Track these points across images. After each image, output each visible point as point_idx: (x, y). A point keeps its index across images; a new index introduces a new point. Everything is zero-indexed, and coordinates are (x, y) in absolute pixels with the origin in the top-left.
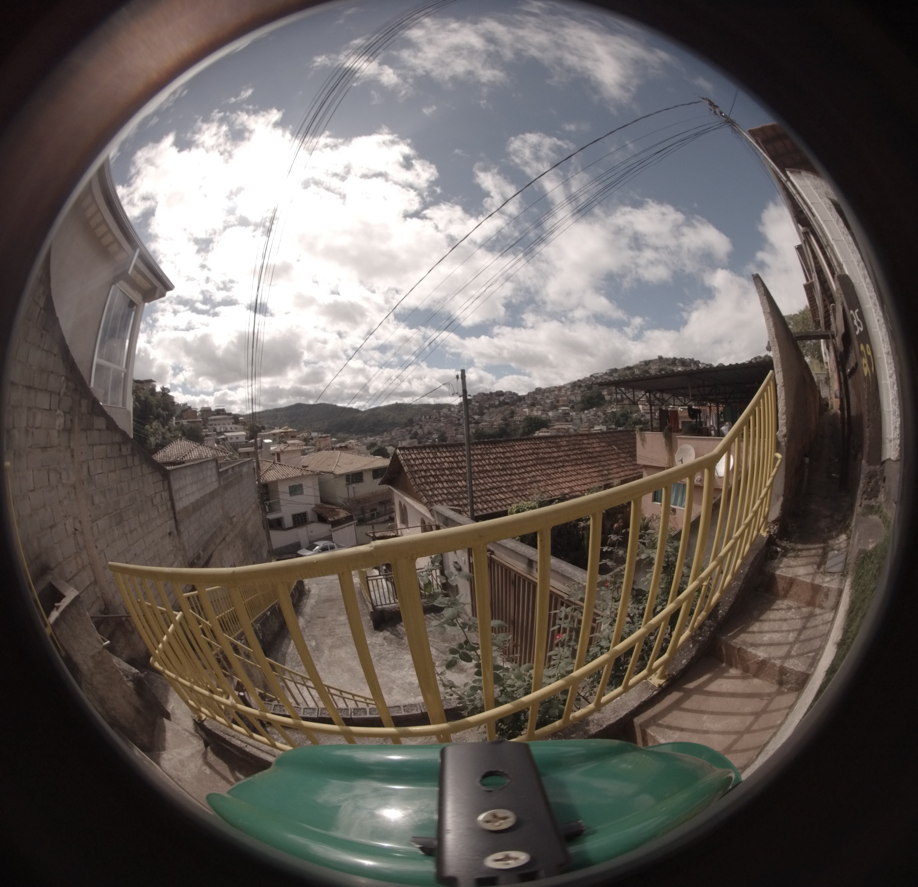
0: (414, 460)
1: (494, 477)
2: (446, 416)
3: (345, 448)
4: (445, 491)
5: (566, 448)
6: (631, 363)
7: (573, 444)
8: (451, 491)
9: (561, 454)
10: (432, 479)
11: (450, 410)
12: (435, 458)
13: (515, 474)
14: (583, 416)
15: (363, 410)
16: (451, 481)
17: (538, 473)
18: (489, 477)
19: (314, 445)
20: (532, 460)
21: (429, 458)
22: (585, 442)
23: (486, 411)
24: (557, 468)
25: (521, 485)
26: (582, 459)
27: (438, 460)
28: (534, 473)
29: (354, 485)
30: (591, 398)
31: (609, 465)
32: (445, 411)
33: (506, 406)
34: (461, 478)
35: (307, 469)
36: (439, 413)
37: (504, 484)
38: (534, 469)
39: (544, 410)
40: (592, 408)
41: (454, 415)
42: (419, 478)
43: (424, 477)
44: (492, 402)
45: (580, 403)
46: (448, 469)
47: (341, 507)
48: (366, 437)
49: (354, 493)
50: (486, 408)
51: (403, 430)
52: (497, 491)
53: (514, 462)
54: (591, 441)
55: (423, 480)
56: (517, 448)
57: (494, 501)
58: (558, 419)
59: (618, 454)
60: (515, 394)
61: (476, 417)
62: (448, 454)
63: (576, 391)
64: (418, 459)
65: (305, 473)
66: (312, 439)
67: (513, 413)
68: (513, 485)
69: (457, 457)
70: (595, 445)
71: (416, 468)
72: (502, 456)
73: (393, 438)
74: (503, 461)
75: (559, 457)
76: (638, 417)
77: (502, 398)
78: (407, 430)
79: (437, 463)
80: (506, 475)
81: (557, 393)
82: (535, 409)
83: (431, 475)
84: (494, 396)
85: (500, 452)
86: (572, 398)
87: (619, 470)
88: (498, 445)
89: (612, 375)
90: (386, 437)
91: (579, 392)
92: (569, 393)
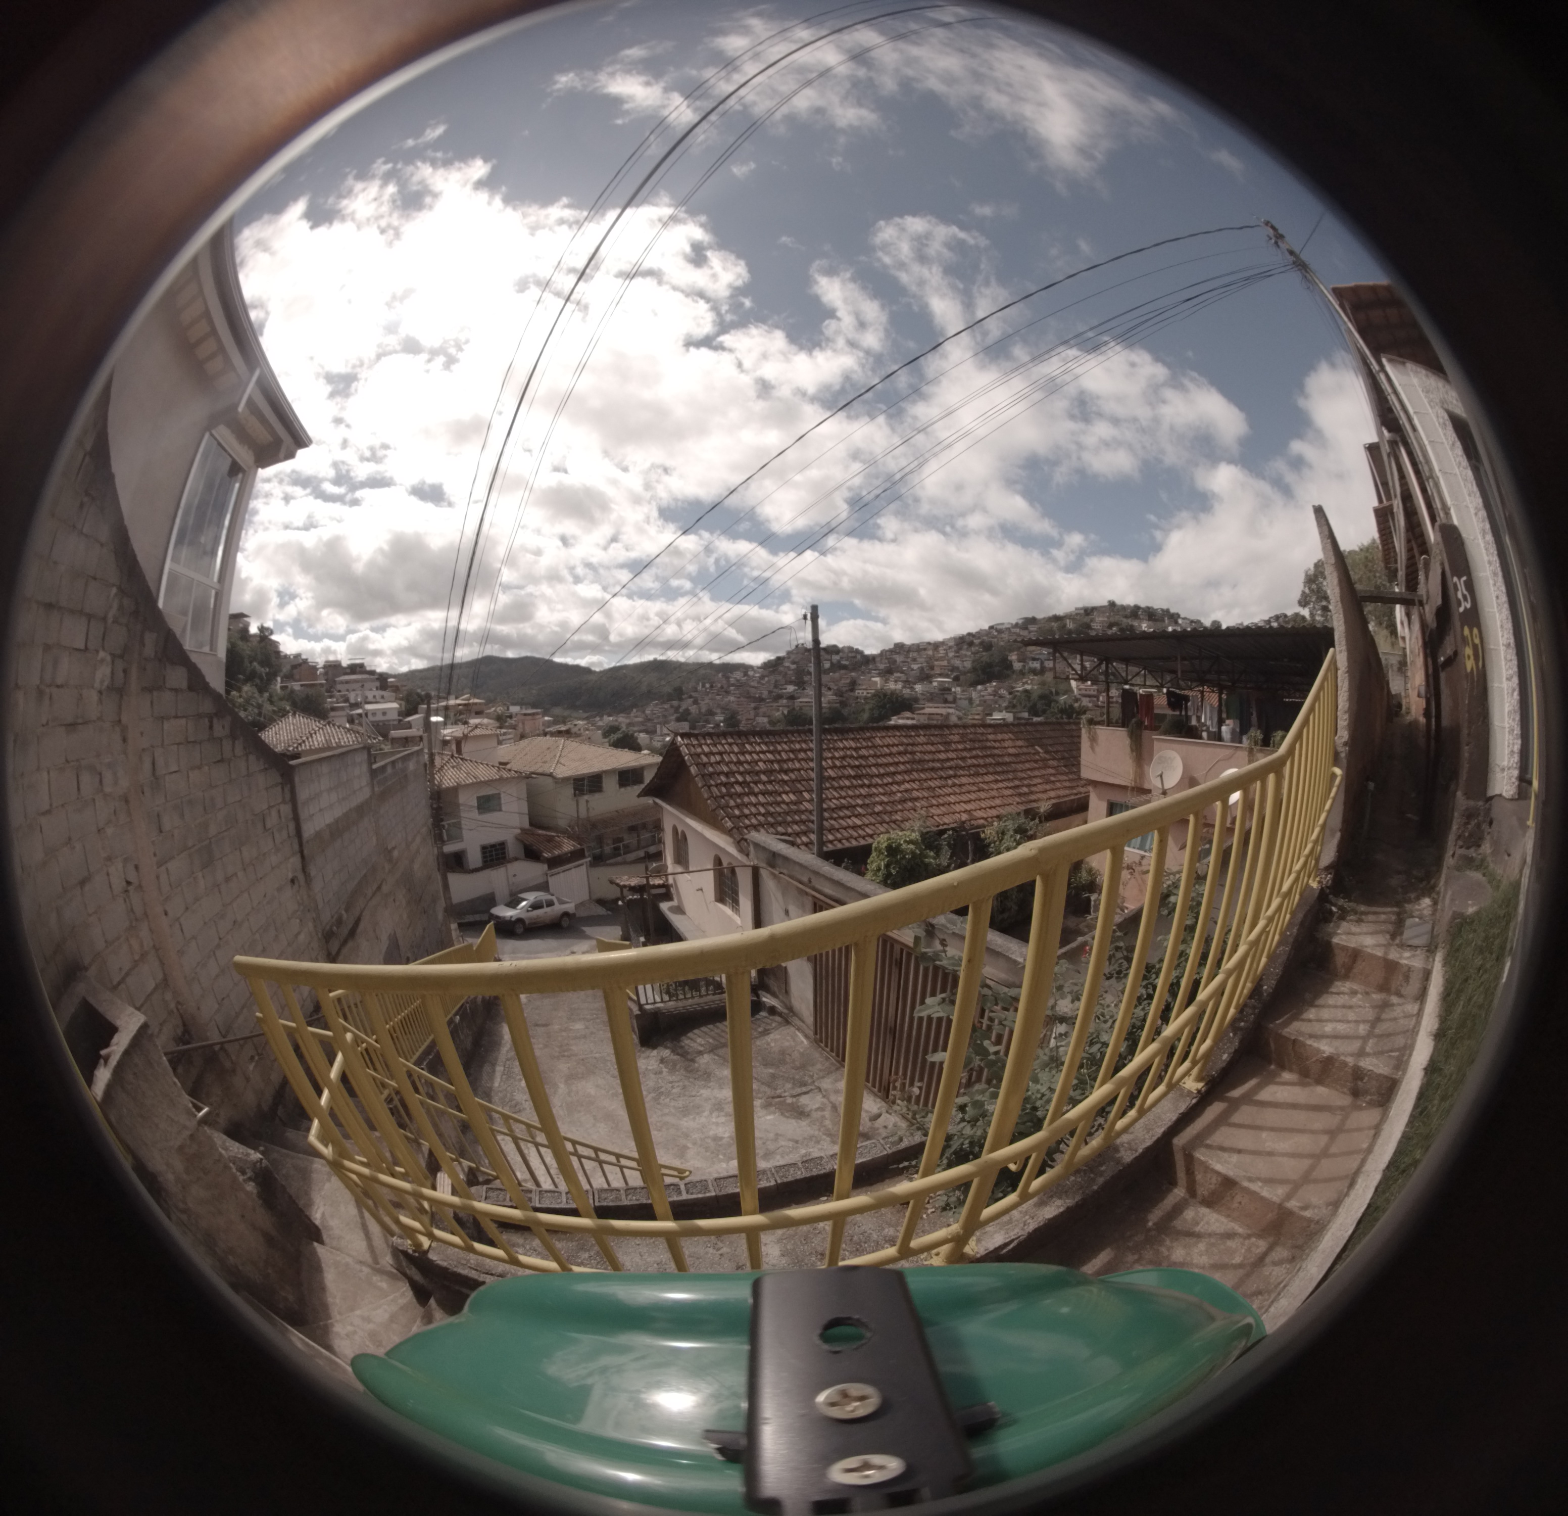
0: (706, 755)
1: (842, 788)
2: (739, 685)
3: (568, 733)
4: (762, 810)
5: (960, 747)
6: (1060, 611)
7: (971, 740)
8: (772, 809)
9: (951, 755)
10: (738, 789)
11: (746, 674)
12: (743, 753)
13: (876, 786)
14: (974, 695)
15: (598, 670)
16: (770, 793)
17: (916, 787)
18: (835, 789)
19: (514, 727)
20: (903, 763)
21: (733, 752)
22: (991, 737)
23: (806, 678)
24: (946, 778)
25: (886, 803)
26: (985, 766)
27: (748, 757)
28: (907, 786)
29: (586, 797)
30: (990, 665)
31: (1030, 778)
32: (738, 675)
33: (843, 672)
34: (787, 789)
35: (508, 767)
36: (728, 678)
37: (859, 802)
38: (907, 778)
39: (907, 683)
40: (990, 681)
41: (754, 684)
42: (717, 785)
43: (725, 785)
45: (969, 672)
46: (764, 773)
47: (564, 832)
48: (602, 716)
49: (588, 809)
50: (808, 674)
51: (666, 706)
52: (848, 813)
53: (874, 765)
54: (1000, 737)
55: (724, 790)
56: (878, 741)
57: (845, 828)
58: (931, 698)
59: (1044, 760)
60: (858, 652)
61: (791, 688)
62: (764, 748)
63: (963, 652)
64: (714, 754)
65: (505, 775)
66: (511, 717)
67: (853, 685)
68: (875, 804)
69: (779, 753)
70: (1006, 744)
71: (711, 769)
72: (854, 754)
73: (648, 720)
74: (857, 763)
75: (948, 760)
76: (1069, 702)
77: (835, 658)
78: (672, 707)
79: (747, 762)
80: (862, 786)
81: (930, 653)
82: (892, 678)
83: (737, 782)
85: (851, 748)
86: (957, 663)
87: (1048, 787)
88: (846, 736)
89: (1027, 628)
90: (636, 716)
91: (969, 653)
92: (951, 654)
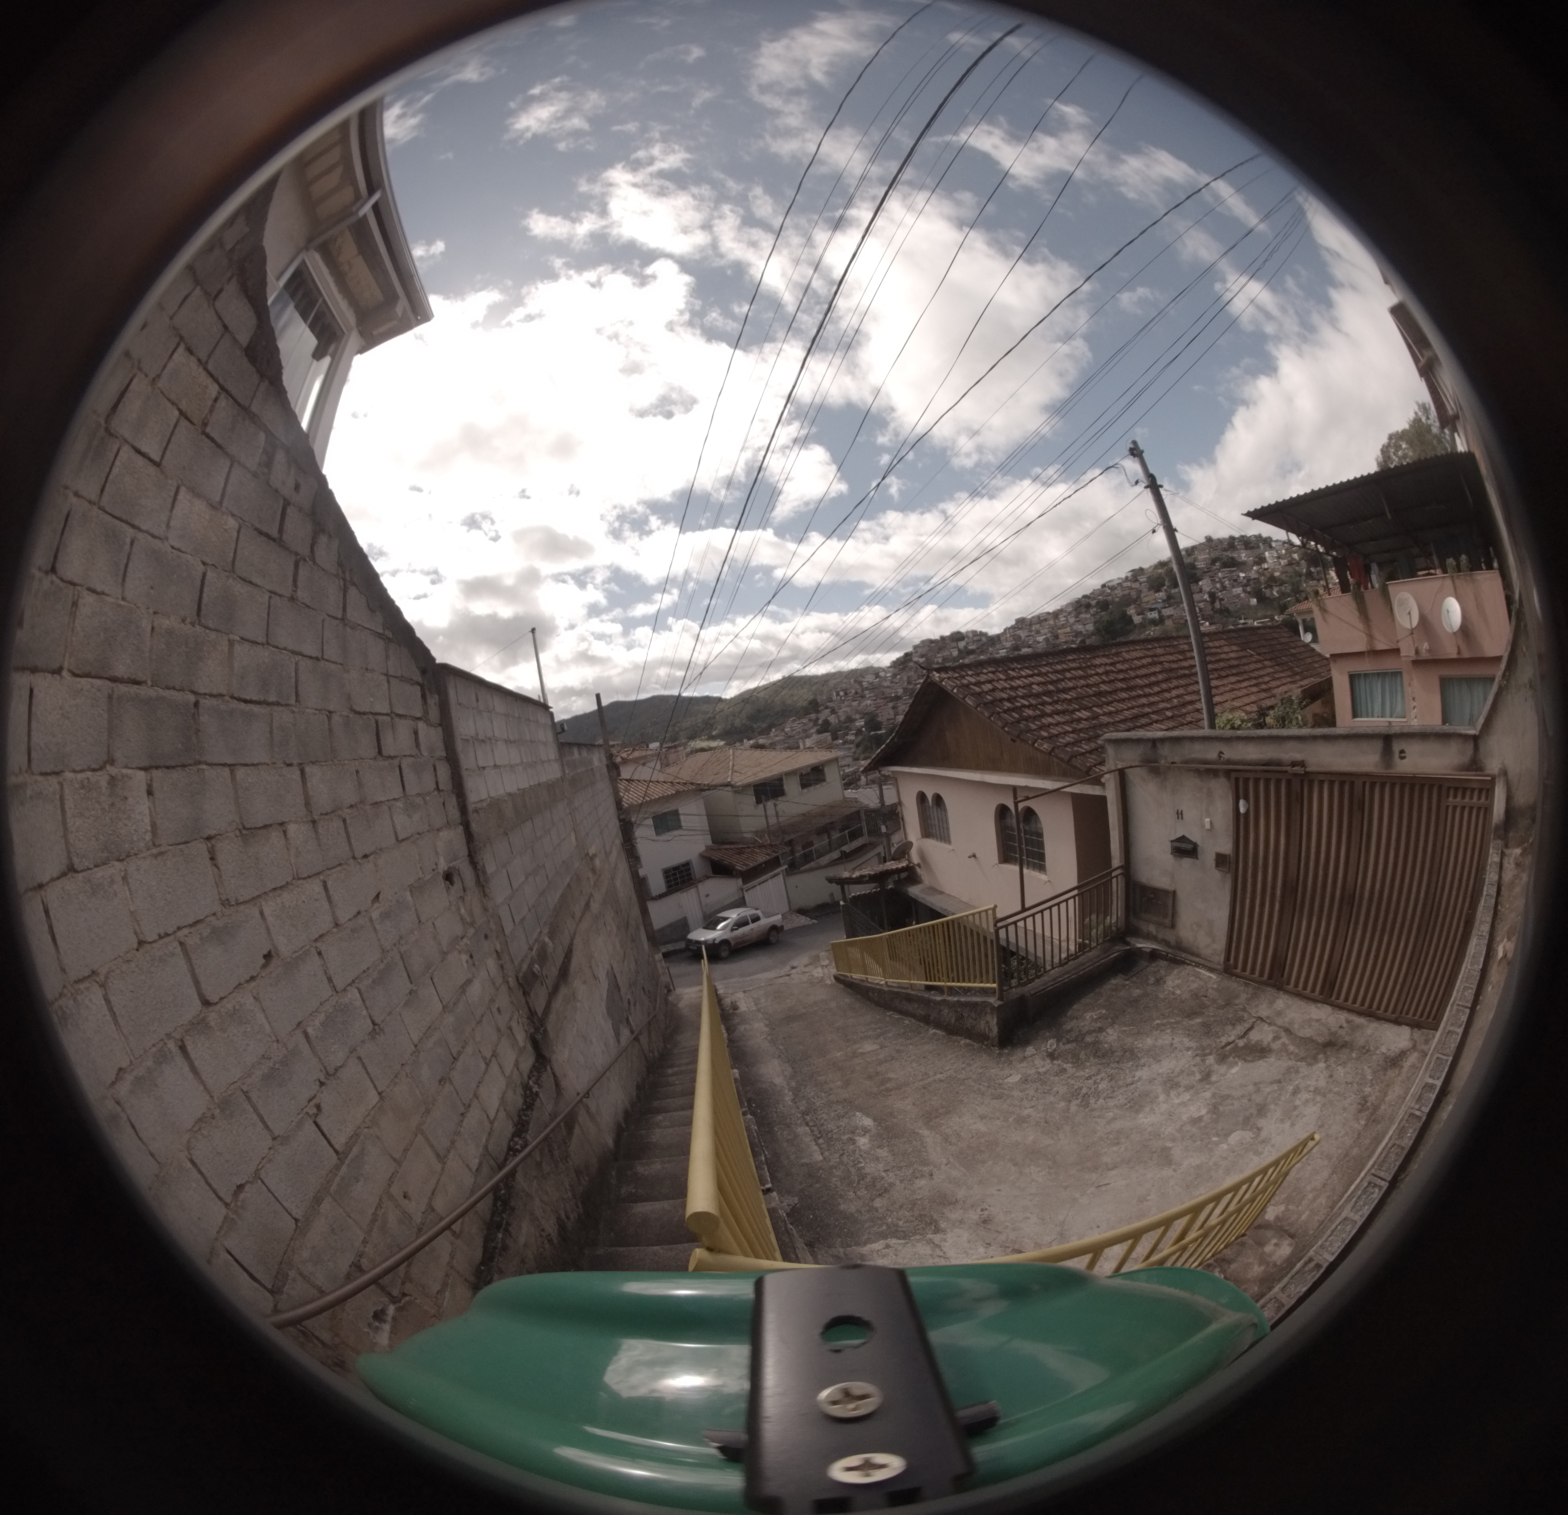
2: (872, 688)
4: (1068, 729)
8: (1076, 727)
11: (877, 677)
12: (1011, 679)
13: (1150, 695)
16: (1063, 712)
17: (1183, 692)
21: (1001, 679)
27: (1019, 682)
30: (1111, 623)
32: (869, 679)
36: (860, 684)
43: (1013, 710)
44: (945, 652)
46: (1044, 694)
47: (755, 844)
49: (776, 816)
55: (1016, 716)
60: (982, 634)
63: (1082, 616)
64: (983, 683)
68: (1162, 710)
71: (989, 698)
77: (961, 645)
78: (810, 720)
79: (1021, 687)
81: (1052, 622)
83: (1024, 706)
84: (948, 641)
89: (1137, 581)
91: (1088, 616)
92: (1072, 620)
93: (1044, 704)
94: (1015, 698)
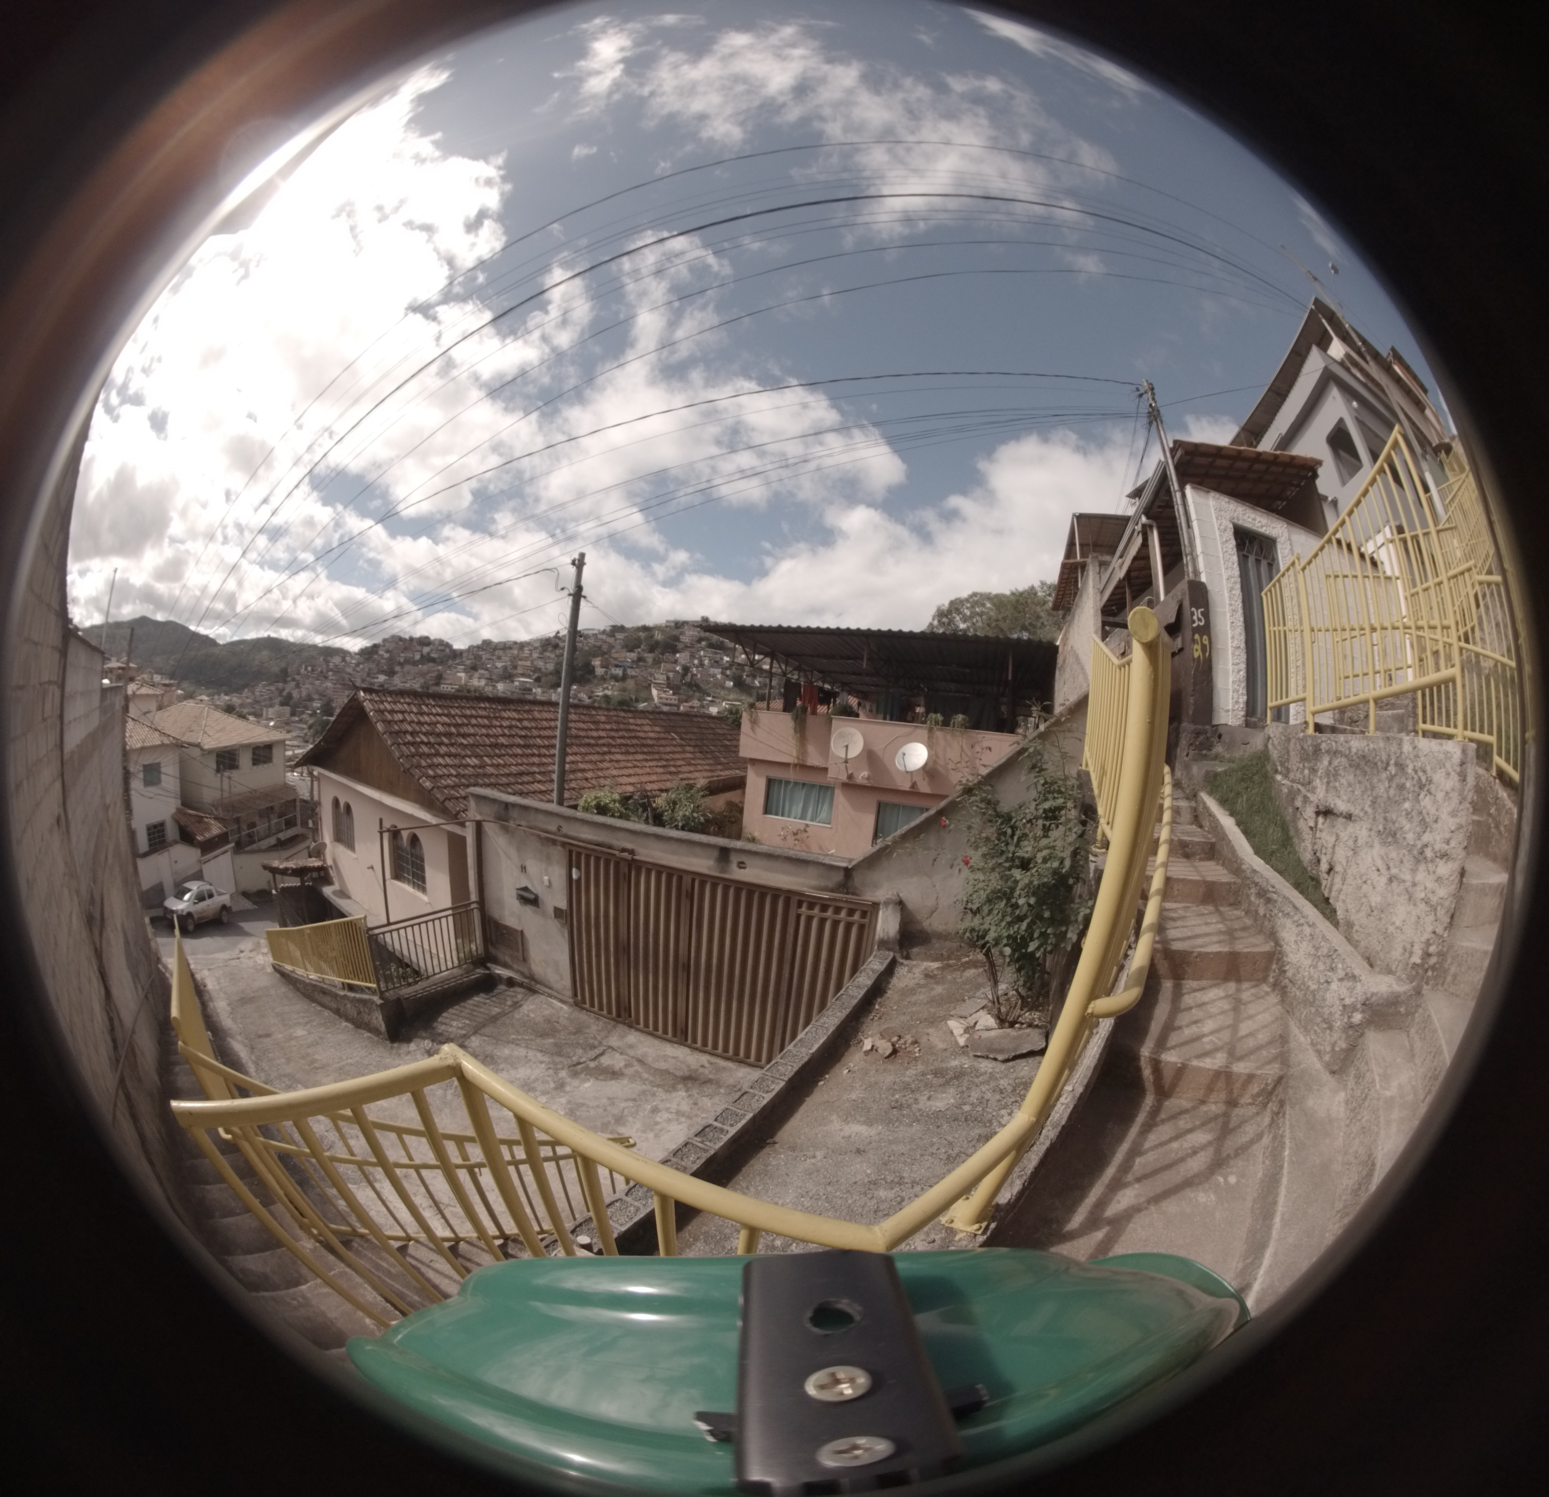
0: (389, 712)
2: (337, 670)
8: (461, 772)
10: (425, 749)
11: (344, 659)
12: (421, 714)
16: (455, 756)
21: (413, 712)
23: (397, 668)
27: (427, 718)
31: (674, 759)
32: (337, 660)
33: (431, 665)
34: (468, 752)
36: (327, 662)
39: (490, 679)
41: (349, 670)
42: (405, 744)
43: (412, 744)
44: (409, 655)
45: (551, 674)
46: (444, 735)
49: (230, 787)
50: (400, 664)
55: (412, 749)
59: (681, 745)
60: (448, 646)
61: (382, 678)
63: (547, 654)
65: (165, 741)
67: (439, 679)
77: (426, 650)
79: (427, 723)
81: (515, 652)
82: (476, 675)
84: (415, 643)
86: (540, 664)
89: (614, 636)
91: (553, 656)
92: (535, 655)
93: (441, 744)
94: (418, 733)
